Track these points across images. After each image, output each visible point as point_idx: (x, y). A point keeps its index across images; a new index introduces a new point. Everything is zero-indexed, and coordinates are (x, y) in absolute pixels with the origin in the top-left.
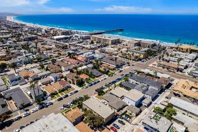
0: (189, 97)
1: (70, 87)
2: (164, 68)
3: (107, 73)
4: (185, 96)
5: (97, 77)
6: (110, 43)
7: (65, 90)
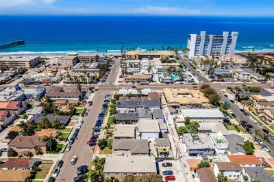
0: (185, 105)
1: (40, 163)
2: (133, 83)
3: (74, 113)
4: (182, 105)
5: (67, 125)
6: (27, 65)
7: (35, 173)
